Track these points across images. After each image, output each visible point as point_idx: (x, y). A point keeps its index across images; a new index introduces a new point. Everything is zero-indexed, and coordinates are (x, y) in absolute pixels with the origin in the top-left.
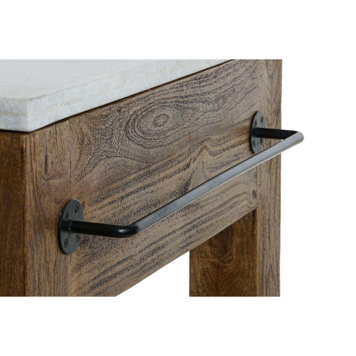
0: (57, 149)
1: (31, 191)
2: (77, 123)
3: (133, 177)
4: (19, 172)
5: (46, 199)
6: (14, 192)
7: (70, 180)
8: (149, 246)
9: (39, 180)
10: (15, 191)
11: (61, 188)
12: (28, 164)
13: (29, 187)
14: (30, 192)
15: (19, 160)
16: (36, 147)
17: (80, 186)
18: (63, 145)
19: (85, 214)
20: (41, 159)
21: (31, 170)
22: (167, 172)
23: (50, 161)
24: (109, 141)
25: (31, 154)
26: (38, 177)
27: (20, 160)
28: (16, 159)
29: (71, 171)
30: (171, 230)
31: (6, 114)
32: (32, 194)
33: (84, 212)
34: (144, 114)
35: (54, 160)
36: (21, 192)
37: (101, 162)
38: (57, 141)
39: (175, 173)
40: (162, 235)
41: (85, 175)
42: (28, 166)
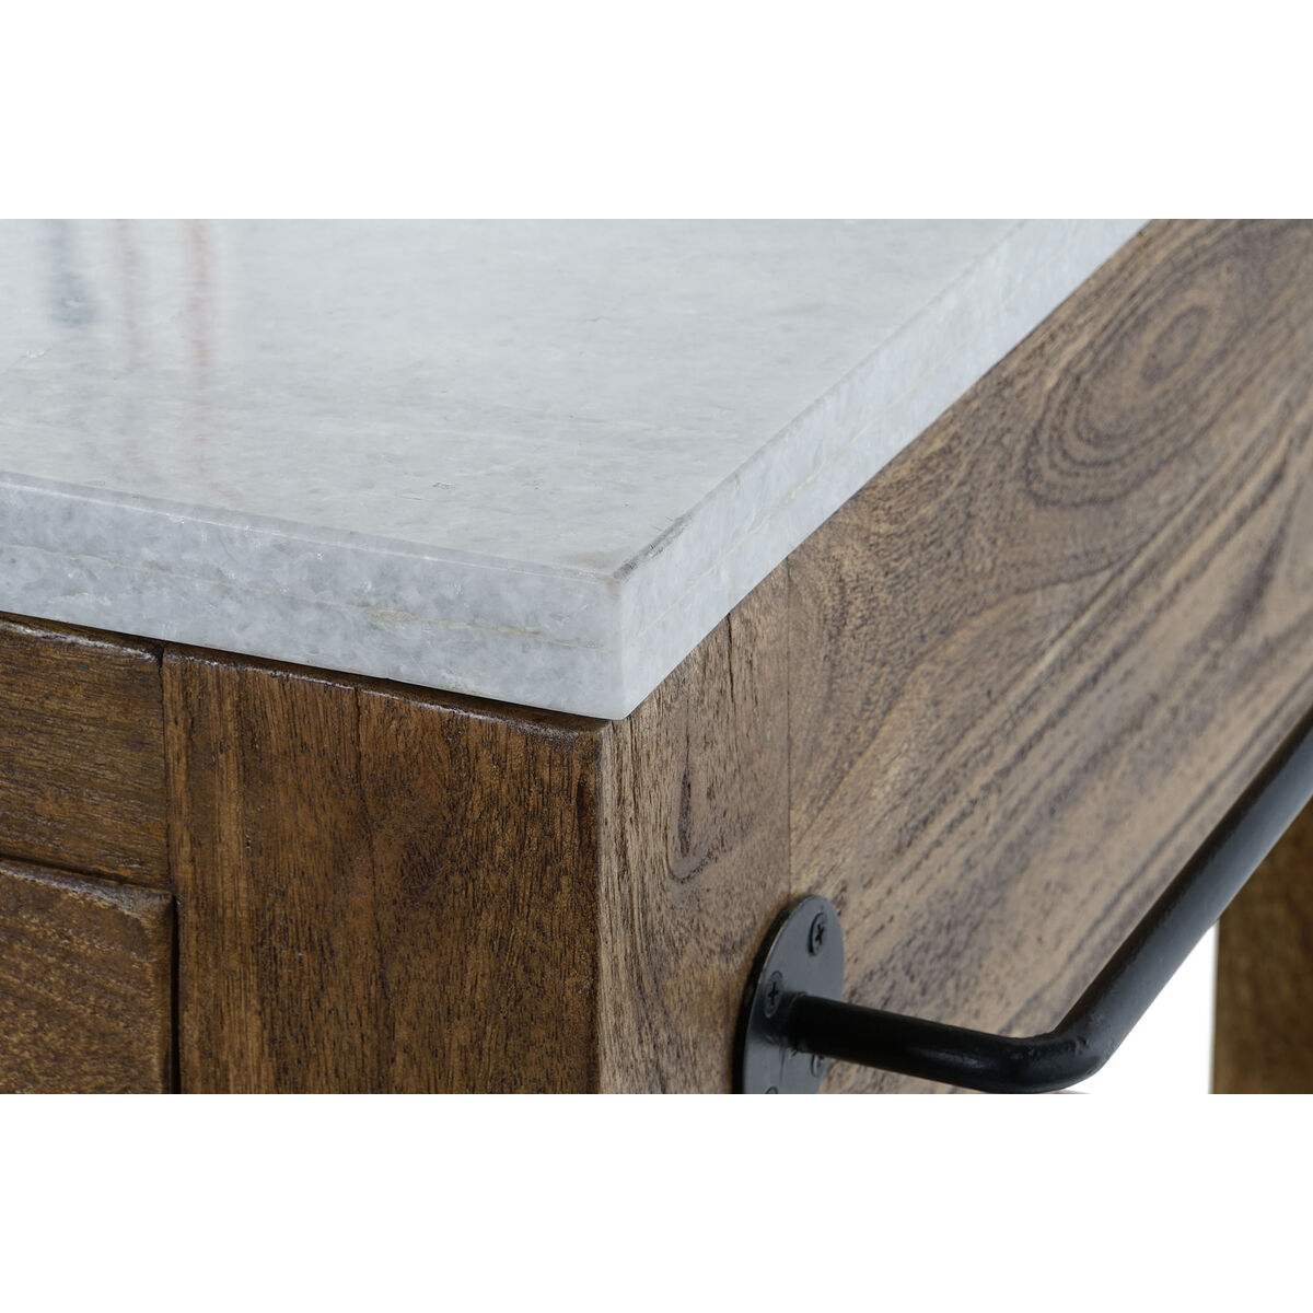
0: (731, 715)
1: (622, 964)
2: (819, 552)
3: (1050, 657)
4: (566, 891)
5: (685, 962)
6: (543, 975)
7: (786, 824)
8: (1108, 910)
9: (655, 895)
10: (549, 972)
11: (749, 878)
12: (607, 854)
13: (613, 950)
14: (615, 973)
15: (568, 839)
16: (644, 759)
17: (830, 822)
18: (757, 686)
19: (848, 933)
20: (664, 801)
21: (620, 876)
22: (1194, 554)
23: (700, 785)
24: (955, 557)
25: (621, 801)
26: (651, 886)
27: (570, 840)
28: (552, 835)
29: (793, 779)
30: (1199, 788)
31: (507, 635)
32: (623, 977)
33: (845, 926)
34: (1103, 356)
35: (719, 771)
36: (574, 980)
37: (922, 667)
38: (735, 678)
39: (1225, 538)
40: (1161, 832)
41: (851, 764)
42: (608, 865)
